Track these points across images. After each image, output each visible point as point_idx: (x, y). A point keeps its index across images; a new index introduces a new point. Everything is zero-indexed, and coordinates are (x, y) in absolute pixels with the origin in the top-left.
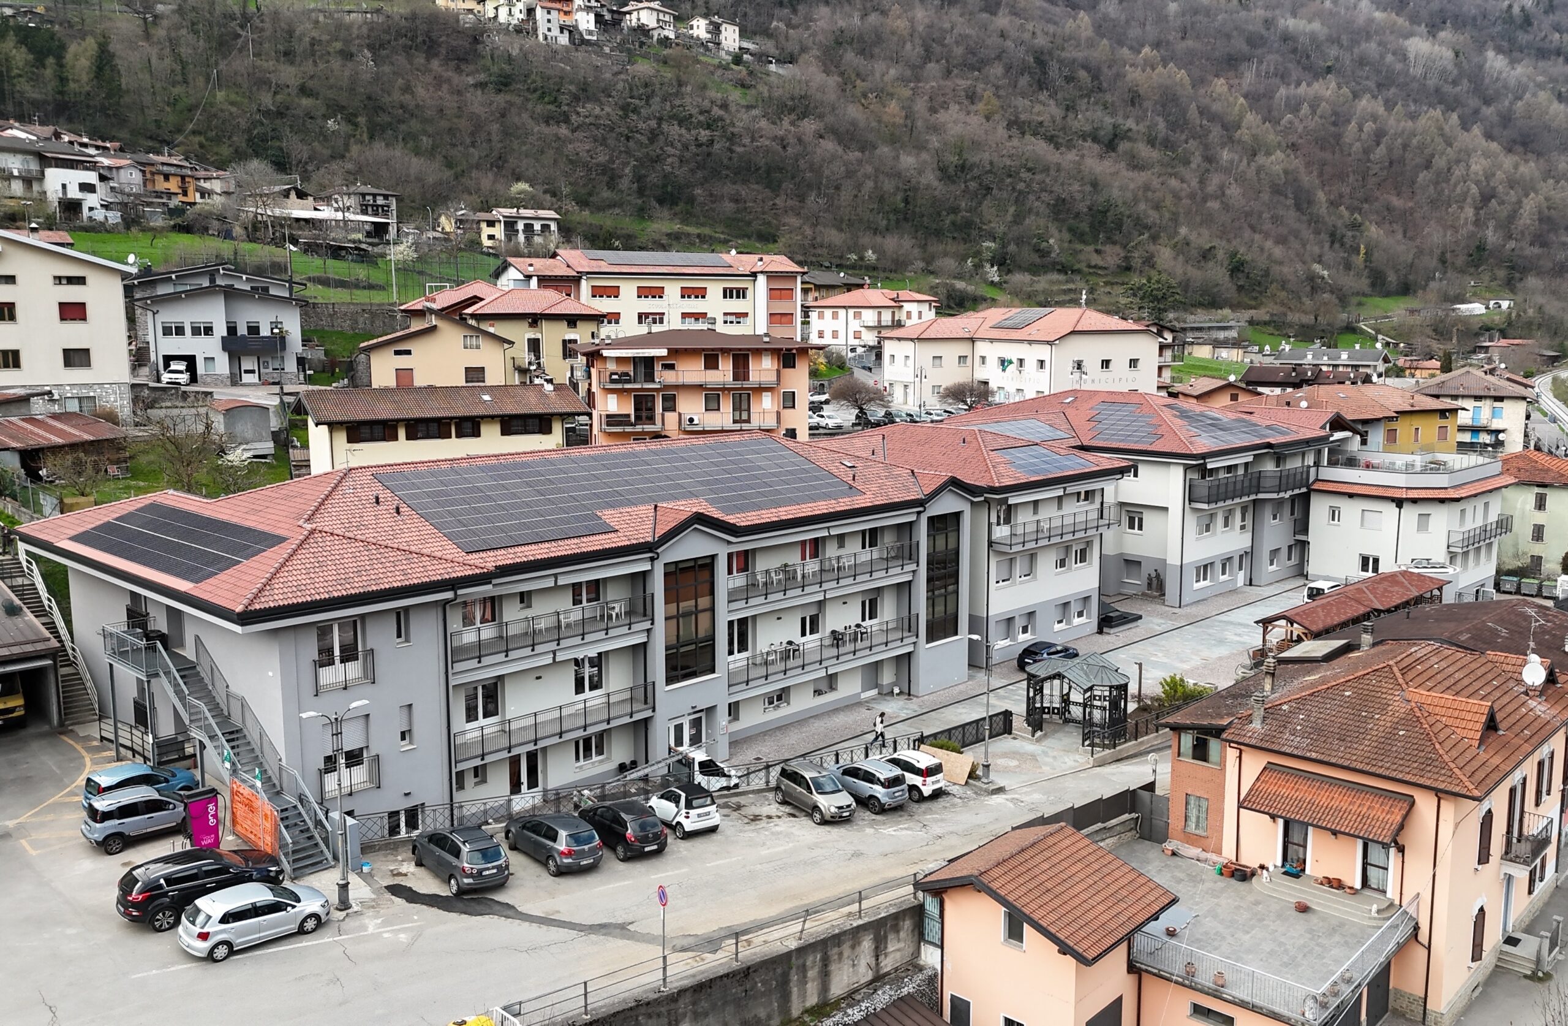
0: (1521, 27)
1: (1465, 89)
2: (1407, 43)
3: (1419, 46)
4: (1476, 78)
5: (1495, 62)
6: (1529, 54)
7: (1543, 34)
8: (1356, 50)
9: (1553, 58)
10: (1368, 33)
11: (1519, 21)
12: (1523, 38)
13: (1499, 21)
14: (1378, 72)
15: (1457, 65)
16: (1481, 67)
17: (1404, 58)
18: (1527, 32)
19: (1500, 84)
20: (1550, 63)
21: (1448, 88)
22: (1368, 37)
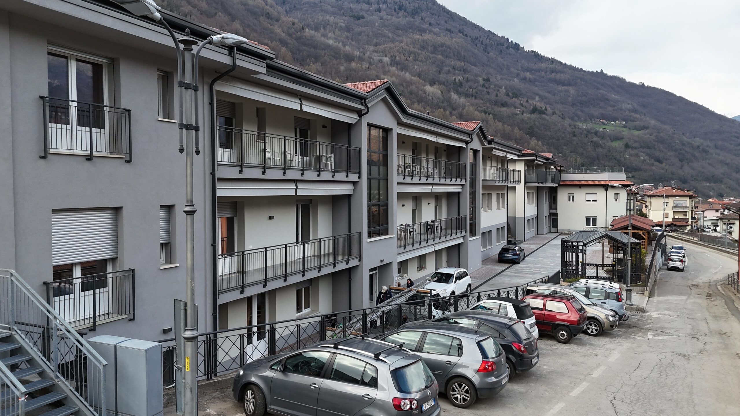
0: (459, 86)
1: (446, 105)
2: (425, 88)
3: (428, 88)
4: (449, 100)
5: (454, 96)
6: (463, 96)
7: (467, 89)
8: (409, 88)
9: (471, 97)
10: (411, 83)
11: (459, 84)
12: (461, 90)
13: (452, 84)
14: (417, 97)
15: (443, 96)
16: (450, 98)
17: (425, 93)
18: (461, 88)
19: (457, 104)
20: (470, 99)
21: (440, 104)
22: (412, 84)
